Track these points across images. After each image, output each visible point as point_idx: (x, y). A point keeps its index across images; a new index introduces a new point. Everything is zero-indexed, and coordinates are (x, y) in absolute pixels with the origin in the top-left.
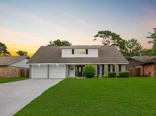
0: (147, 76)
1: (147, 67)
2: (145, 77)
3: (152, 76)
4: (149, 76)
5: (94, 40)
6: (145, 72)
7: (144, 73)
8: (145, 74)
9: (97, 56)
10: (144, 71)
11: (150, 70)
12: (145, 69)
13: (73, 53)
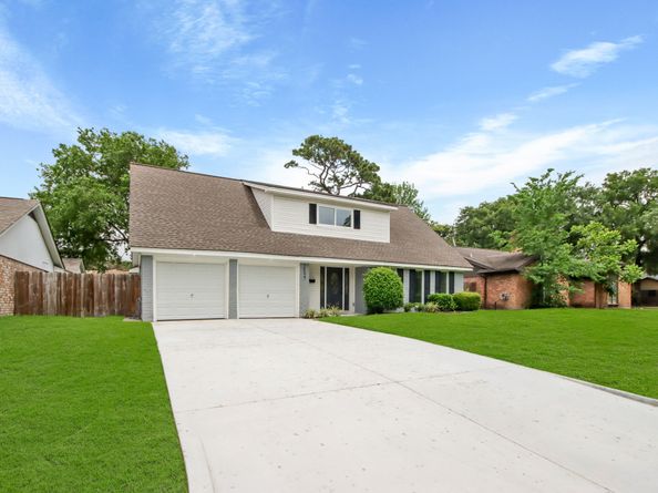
0: (496, 307)
1: (497, 282)
2: (489, 309)
3: (511, 306)
4: (502, 308)
5: (287, 166)
6: (490, 295)
7: (485, 298)
8: (490, 301)
9: (385, 238)
10: (485, 291)
11: (505, 290)
12: (489, 288)
13: (313, 220)
